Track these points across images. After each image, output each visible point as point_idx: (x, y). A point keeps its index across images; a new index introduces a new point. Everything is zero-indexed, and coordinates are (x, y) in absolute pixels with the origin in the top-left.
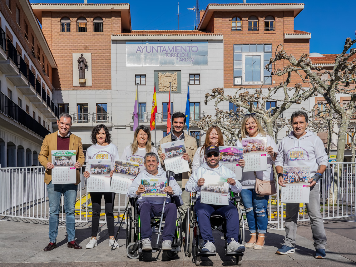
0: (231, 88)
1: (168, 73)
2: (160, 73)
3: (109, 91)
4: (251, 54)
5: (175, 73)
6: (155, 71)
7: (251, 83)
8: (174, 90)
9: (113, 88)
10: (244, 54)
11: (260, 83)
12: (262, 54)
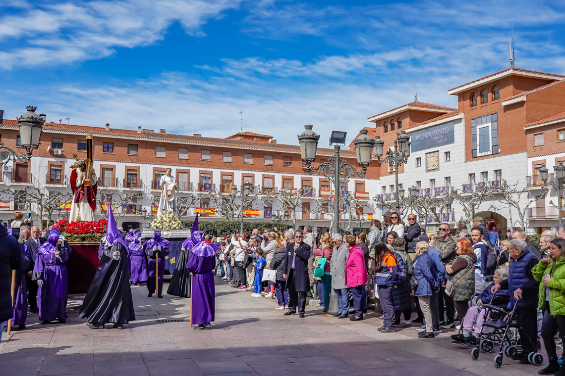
0: (470, 161)
1: (432, 154)
2: (428, 155)
3: (403, 174)
4: (482, 126)
5: (437, 153)
6: (426, 154)
7: (483, 154)
8: (436, 168)
9: (405, 171)
10: (478, 127)
11: (490, 153)
12: (489, 124)
